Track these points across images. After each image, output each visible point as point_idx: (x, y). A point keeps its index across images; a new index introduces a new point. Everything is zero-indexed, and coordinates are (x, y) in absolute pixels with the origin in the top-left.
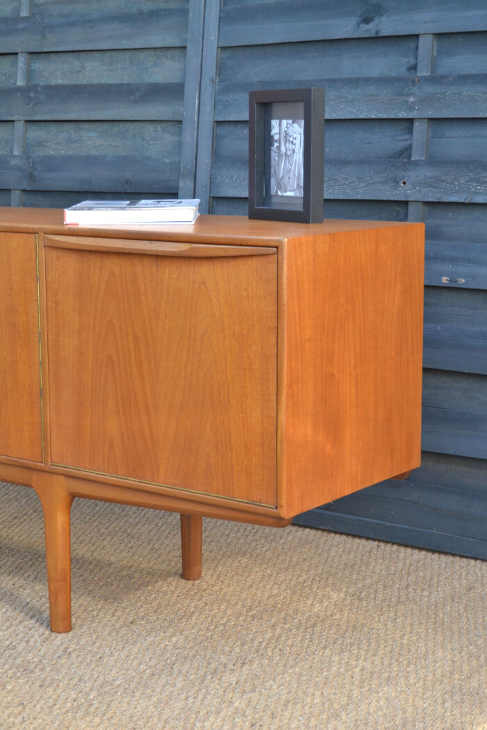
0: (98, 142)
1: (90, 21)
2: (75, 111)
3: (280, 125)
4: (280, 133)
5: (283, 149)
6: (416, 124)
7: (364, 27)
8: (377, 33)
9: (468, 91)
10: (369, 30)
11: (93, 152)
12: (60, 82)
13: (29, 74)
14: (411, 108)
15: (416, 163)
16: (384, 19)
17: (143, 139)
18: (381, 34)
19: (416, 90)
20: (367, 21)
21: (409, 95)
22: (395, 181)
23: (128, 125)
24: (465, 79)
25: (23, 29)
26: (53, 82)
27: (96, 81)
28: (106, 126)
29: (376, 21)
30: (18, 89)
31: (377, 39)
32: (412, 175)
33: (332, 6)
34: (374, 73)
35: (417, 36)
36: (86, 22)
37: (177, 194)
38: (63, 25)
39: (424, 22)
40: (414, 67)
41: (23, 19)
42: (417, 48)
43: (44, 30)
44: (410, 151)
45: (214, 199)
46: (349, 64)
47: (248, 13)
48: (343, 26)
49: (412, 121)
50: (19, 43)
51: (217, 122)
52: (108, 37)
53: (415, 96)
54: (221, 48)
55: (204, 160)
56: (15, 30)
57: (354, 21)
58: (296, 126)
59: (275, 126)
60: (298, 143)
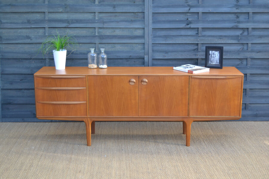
0: (120, 48)
1: (117, 21)
2: (114, 41)
3: (212, 52)
4: (212, 53)
5: (212, 56)
6: (199, 44)
9: (210, 38)
10: (188, 26)
11: (119, 50)
12: (108, 34)
13: (98, 33)
14: (199, 41)
15: (200, 51)
16: (191, 24)
17: (133, 47)
18: (191, 27)
19: (199, 38)
20: (188, 25)
21: (197, 39)
22: (196, 55)
23: (128, 44)
24: (209, 36)
25: (97, 22)
26: (106, 34)
27: (119, 34)
28: (122, 44)
29: (190, 25)
30: (96, 36)
31: (190, 28)
32: (199, 54)
33: (180, 21)
34: (189, 34)
35: (198, 28)
36: (116, 21)
37: (144, 59)
38: (109, 22)
39: (200, 25)
40: (198, 34)
41: (97, 20)
42: (198, 30)
43: (104, 23)
44: (197, 49)
45: (153, 59)
46: (183, 33)
47: (159, 22)
48: (183, 25)
49: (198, 44)
50: (96, 25)
51: (153, 44)
52: (122, 25)
53: (199, 39)
54: (152, 28)
55: (150, 51)
56: (94, 22)
57: (185, 24)
58: (216, 52)
59: (211, 52)
60: (217, 55)
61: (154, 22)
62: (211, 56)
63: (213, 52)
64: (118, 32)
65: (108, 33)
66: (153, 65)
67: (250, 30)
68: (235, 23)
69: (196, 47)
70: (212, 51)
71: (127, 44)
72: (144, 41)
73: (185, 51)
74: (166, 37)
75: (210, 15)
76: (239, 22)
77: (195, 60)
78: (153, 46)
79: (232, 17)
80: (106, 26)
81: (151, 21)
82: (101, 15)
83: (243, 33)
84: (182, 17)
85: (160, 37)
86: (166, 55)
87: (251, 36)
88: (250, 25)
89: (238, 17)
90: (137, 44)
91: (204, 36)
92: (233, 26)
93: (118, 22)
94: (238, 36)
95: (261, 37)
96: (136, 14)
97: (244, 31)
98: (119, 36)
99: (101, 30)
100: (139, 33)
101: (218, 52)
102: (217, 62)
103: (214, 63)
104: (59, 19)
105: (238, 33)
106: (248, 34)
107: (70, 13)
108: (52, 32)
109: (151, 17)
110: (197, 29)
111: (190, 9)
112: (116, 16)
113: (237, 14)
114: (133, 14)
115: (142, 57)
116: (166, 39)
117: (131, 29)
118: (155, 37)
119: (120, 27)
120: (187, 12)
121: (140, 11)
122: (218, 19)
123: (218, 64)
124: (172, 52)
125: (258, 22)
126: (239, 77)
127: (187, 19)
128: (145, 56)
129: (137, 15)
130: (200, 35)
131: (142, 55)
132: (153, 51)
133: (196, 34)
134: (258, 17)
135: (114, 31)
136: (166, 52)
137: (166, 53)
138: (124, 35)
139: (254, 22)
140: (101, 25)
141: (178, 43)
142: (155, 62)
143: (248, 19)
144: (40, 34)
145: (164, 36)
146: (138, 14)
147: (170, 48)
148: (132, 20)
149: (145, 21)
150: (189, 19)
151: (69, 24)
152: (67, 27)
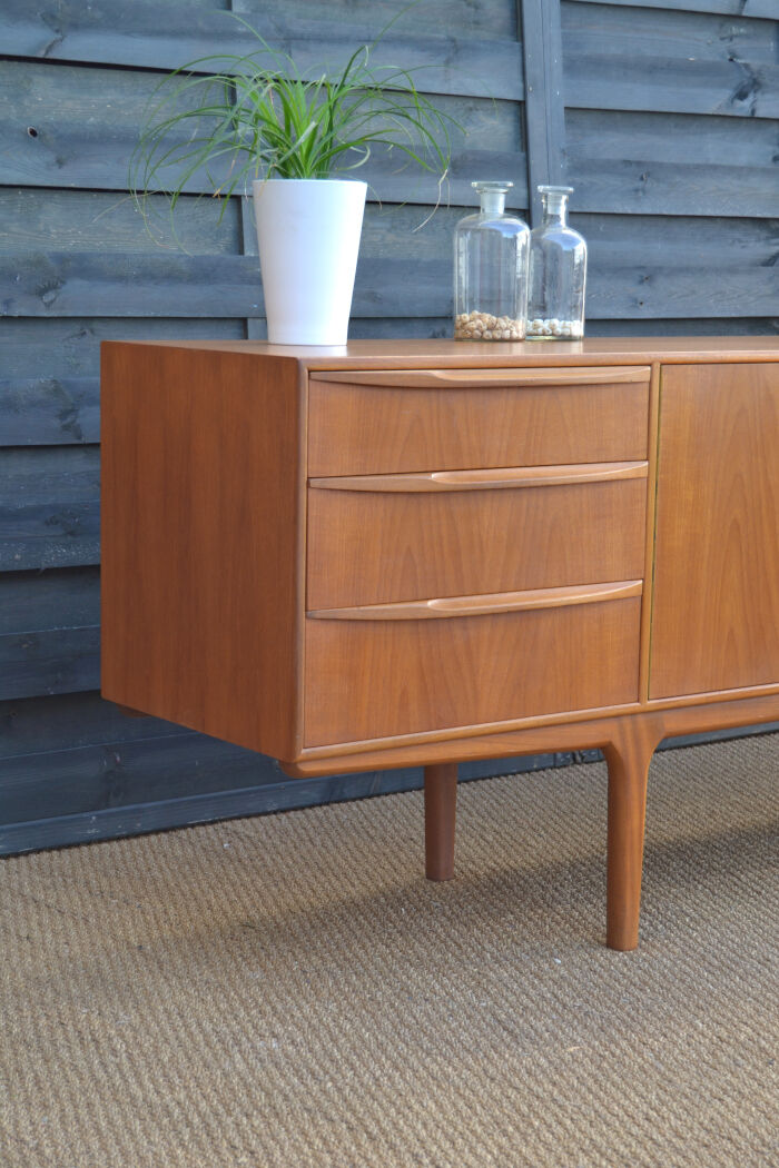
7: (738, 103)
8: (753, 111)
10: (743, 107)
16: (759, 95)
18: (759, 114)
20: (742, 96)
25: (243, 35)
29: (751, 98)
31: (753, 119)
33: (702, 72)
34: (742, 161)
38: (319, 39)
41: (242, 18)
43: (290, 41)
46: (714, 148)
48: (714, 100)
54: (566, 108)
56: (226, 35)
57: (728, 93)
61: (571, 67)
72: (524, 192)
73: (732, 270)
74: (641, 171)
81: (557, 61)
85: (608, 167)
86: (642, 292)
100: (493, 133)
110: (776, 130)
116: (641, 184)
117: (449, 105)
120: (734, 12)
127: (731, 60)
133: (774, 159)
136: (647, 275)
137: (641, 282)
138: (408, 148)
145: (627, 163)
147: (658, 249)
148: (453, 41)
149: (529, 56)
150: (739, 61)
151: (59, 36)
152: (41, 54)
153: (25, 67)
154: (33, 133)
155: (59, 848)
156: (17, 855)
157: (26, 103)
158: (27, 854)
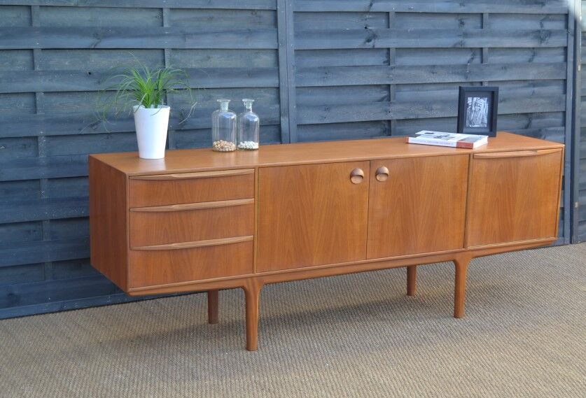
3: (473, 100)
4: (472, 103)
6: (391, 87)
7: (367, 43)
8: (373, 46)
9: (414, 72)
10: (370, 45)
12: (194, 66)
13: (172, 62)
14: (391, 80)
15: (394, 103)
16: (376, 40)
18: (376, 47)
19: (392, 72)
20: (369, 41)
21: (389, 74)
22: (387, 112)
24: (412, 67)
25: (168, 35)
27: (220, 66)
28: (228, 90)
29: (373, 41)
31: (374, 49)
32: (393, 108)
33: (353, 33)
34: (370, 64)
35: (389, 49)
36: (213, 33)
37: (279, 126)
38: (196, 34)
39: (393, 43)
40: (388, 62)
41: (167, 29)
42: (388, 54)
43: (185, 35)
44: (389, 98)
45: (298, 125)
46: (358, 60)
47: (309, 34)
48: (358, 43)
49: (389, 85)
50: (166, 43)
51: (296, 87)
52: (229, 42)
53: (393, 75)
54: (295, 50)
55: (293, 107)
56: (162, 35)
57: (363, 40)
58: (482, 100)
59: (470, 100)
60: (482, 106)
61: (297, 35)
62: (471, 108)
63: (475, 99)
64: (217, 61)
65: (194, 61)
66: (300, 140)
67: (485, 51)
68: (459, 36)
69: (384, 94)
70: (473, 97)
71: (239, 91)
72: (277, 81)
73: (364, 104)
74: (326, 70)
75: (411, 19)
76: (466, 35)
77: (383, 122)
78: (298, 94)
79: (452, 22)
80: (189, 43)
81: (291, 33)
82: (177, 16)
83: (473, 58)
84: (355, 24)
85: (311, 70)
86: (326, 114)
87: (488, 65)
88: (485, 42)
89: (462, 23)
90: (262, 91)
91: (402, 67)
92: (455, 45)
93: (216, 33)
94: (465, 66)
95: (505, 68)
96: (259, 13)
97: (474, 55)
98: (221, 69)
99: (178, 56)
100: (266, 61)
101: (486, 99)
102: (482, 123)
103: (476, 126)
104: (70, 25)
105: (464, 59)
106: (482, 62)
107: (99, 9)
108: (51, 63)
109: (291, 23)
110: (385, 52)
111: (371, 5)
112: (211, 19)
113: (460, 17)
114: (249, 14)
115: (275, 122)
116: (325, 76)
117: (248, 53)
118: (301, 70)
119: (224, 46)
120: (367, 10)
121: (267, 8)
122: (427, 28)
123: (486, 126)
124: (339, 106)
125: (500, 34)
126: (557, 150)
127: (366, 28)
128: (282, 119)
129: (260, 17)
130: (392, 65)
131: (275, 116)
132: (299, 106)
133: (384, 62)
134: (498, 24)
135: (209, 58)
136: (327, 108)
137: (325, 110)
138: (231, 69)
139: (493, 34)
140: (178, 43)
141: (350, 84)
142: (304, 133)
143: (482, 27)
144: (17, 68)
145: (320, 68)
146: (262, 13)
147: (333, 98)
148: (249, 30)
149: (279, 33)
150: (369, 28)
151: (99, 41)
152: (93, 47)
153: (88, 51)
154: (90, 73)
155: (97, 306)
156: (82, 309)
157: (88, 62)
158: (86, 308)
